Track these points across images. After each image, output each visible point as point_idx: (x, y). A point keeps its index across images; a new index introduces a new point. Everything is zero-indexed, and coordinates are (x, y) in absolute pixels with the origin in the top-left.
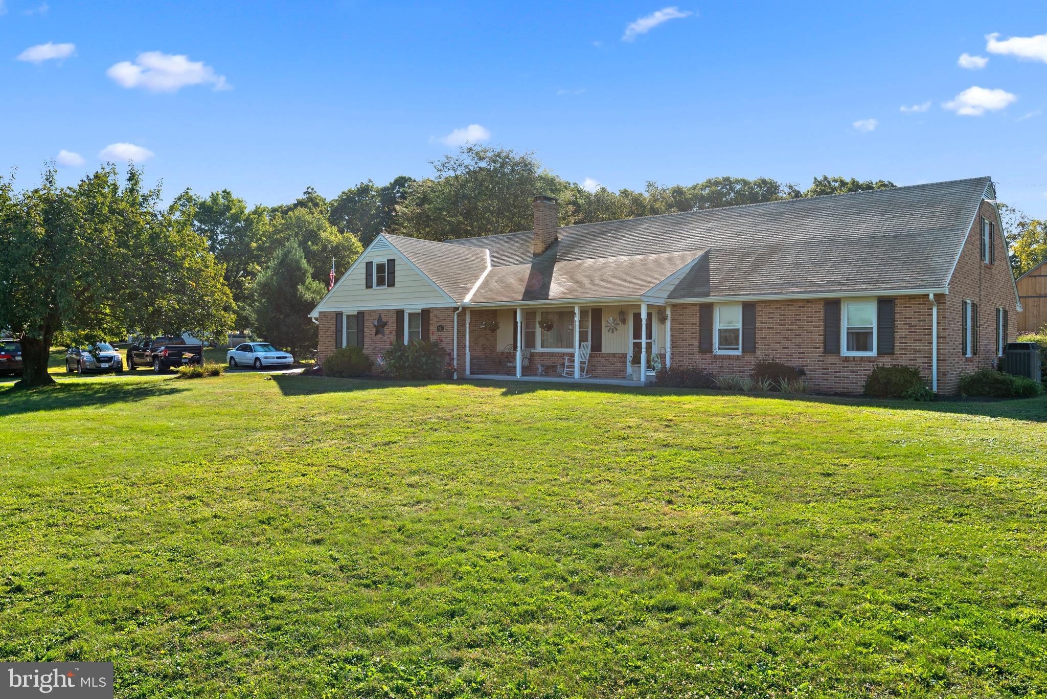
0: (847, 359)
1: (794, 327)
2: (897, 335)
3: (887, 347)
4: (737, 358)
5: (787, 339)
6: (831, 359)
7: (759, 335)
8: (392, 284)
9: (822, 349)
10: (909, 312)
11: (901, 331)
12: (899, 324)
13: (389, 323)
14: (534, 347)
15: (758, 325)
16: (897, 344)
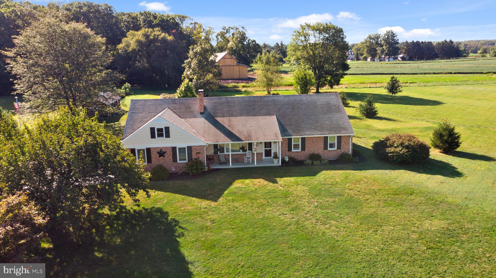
0: (330, 151)
1: (316, 143)
2: (342, 144)
3: (339, 147)
4: (300, 152)
5: (314, 146)
6: (326, 151)
7: (306, 145)
8: (169, 137)
9: (323, 149)
10: (344, 139)
11: (343, 143)
12: (342, 142)
13: (168, 152)
14: (224, 152)
15: (306, 143)
16: (342, 146)
